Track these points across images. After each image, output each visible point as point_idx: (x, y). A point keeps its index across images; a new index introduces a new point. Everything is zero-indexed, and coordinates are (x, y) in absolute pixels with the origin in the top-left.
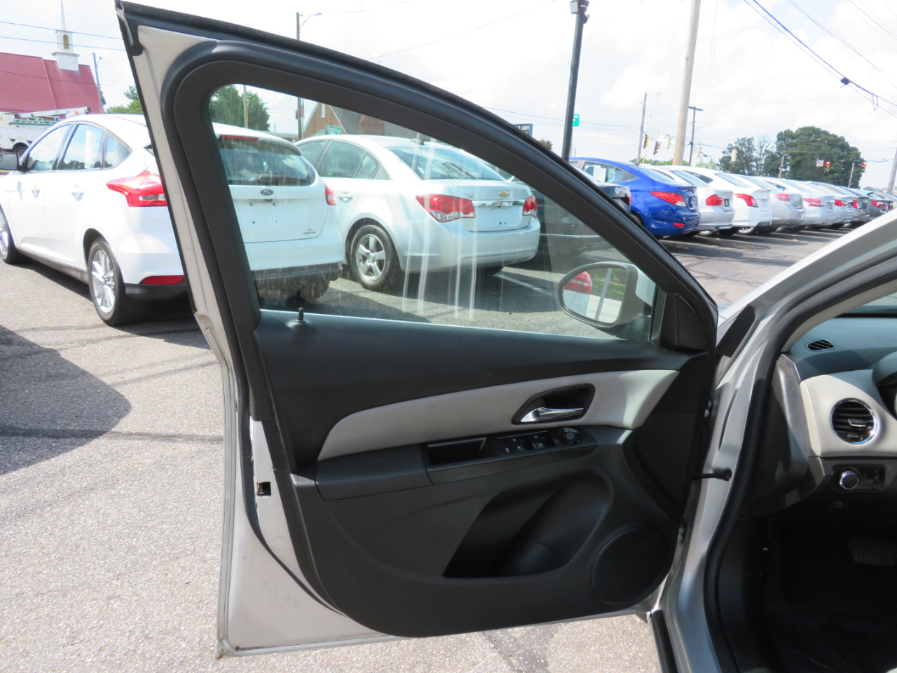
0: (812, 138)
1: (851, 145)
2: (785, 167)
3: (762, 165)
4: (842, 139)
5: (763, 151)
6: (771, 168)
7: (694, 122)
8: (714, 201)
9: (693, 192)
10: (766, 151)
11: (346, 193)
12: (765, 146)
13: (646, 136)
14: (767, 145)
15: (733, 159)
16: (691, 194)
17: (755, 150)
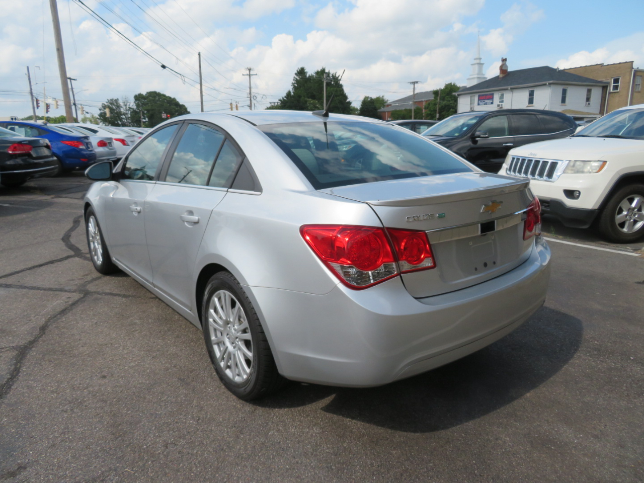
0: (157, 99)
1: (181, 103)
2: (145, 119)
3: (129, 117)
4: (174, 99)
5: (128, 108)
6: (135, 121)
7: (72, 89)
8: (102, 144)
9: (88, 139)
10: (129, 108)
13: (37, 99)
14: (129, 103)
15: (108, 115)
16: (87, 141)
17: (121, 107)
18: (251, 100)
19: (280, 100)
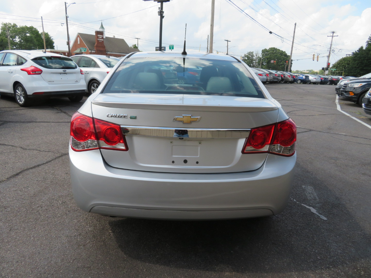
0: (275, 52)
2: (265, 63)
3: (257, 62)
4: (285, 52)
7: (228, 46)
10: (258, 57)
11: (87, 72)
12: (258, 55)
14: (258, 54)
17: (254, 56)
18: (330, 53)
19: (353, 53)
